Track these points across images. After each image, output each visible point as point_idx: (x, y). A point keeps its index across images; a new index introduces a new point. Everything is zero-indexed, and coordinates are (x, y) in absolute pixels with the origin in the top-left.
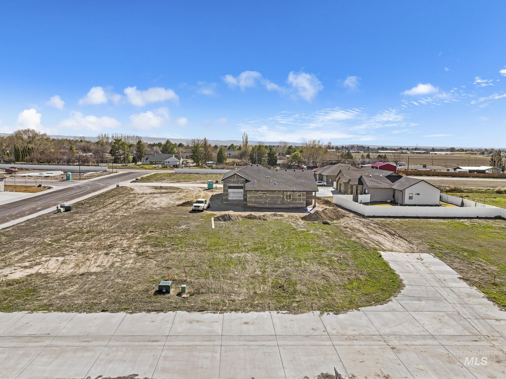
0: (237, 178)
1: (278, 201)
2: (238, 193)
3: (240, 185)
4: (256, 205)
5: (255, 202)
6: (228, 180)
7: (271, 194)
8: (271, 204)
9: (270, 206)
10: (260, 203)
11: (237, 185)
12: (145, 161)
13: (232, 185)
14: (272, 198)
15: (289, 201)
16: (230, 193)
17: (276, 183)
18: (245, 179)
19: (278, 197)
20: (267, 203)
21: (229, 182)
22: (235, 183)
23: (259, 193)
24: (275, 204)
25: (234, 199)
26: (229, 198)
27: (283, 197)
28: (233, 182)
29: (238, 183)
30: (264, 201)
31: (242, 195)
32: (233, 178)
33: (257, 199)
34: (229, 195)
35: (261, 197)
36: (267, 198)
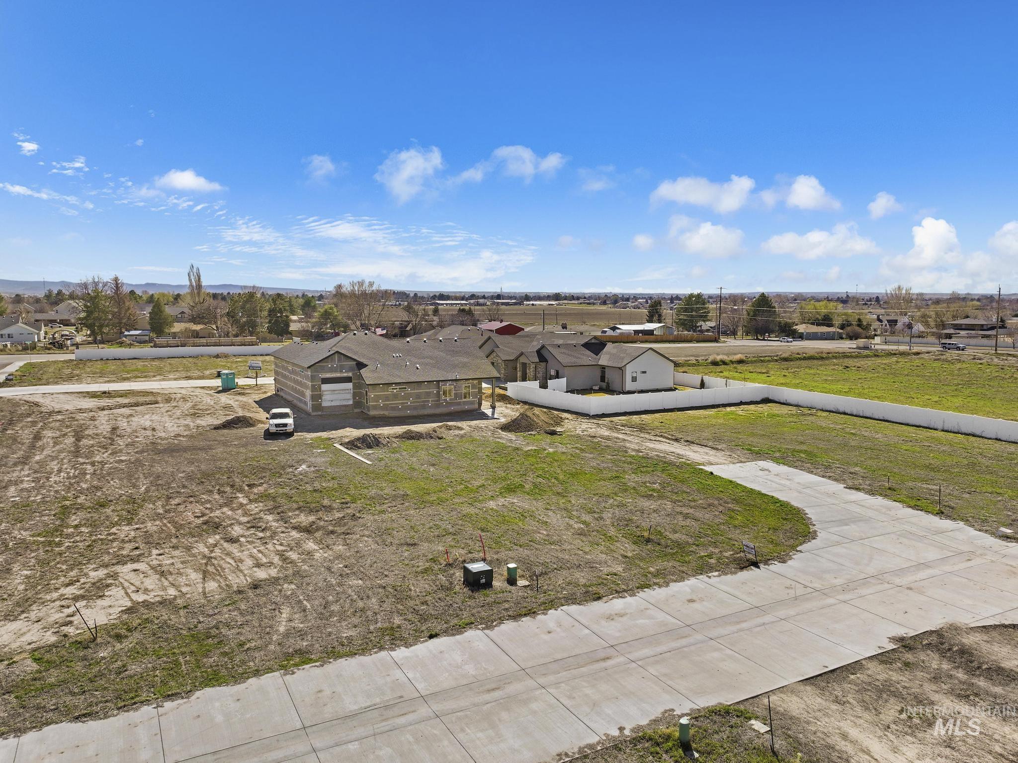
0: (339, 360)
1: (428, 401)
2: (341, 392)
3: (345, 375)
4: (386, 413)
5: (385, 407)
6: (324, 366)
7: (414, 389)
8: (415, 408)
9: (415, 413)
10: (394, 409)
11: (338, 375)
13: (328, 375)
14: (418, 396)
15: (450, 400)
16: (325, 393)
17: (418, 366)
18: (355, 363)
19: (428, 394)
20: (408, 408)
21: (323, 370)
22: (336, 371)
23: (392, 389)
24: (424, 407)
25: (333, 404)
26: (325, 404)
27: (438, 392)
28: (332, 370)
29: (341, 371)
30: (402, 403)
31: (350, 396)
32: (331, 362)
33: (389, 400)
34: (323, 398)
35: (395, 397)
36: (407, 397)
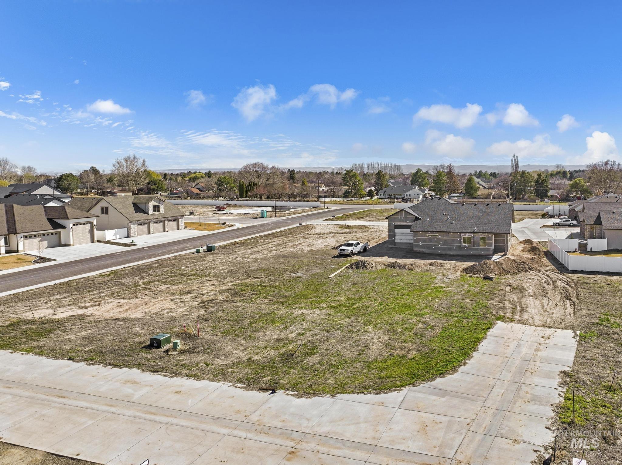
0: (405, 215)
1: (453, 246)
2: (407, 234)
3: (409, 224)
4: (424, 250)
5: (423, 247)
6: (396, 218)
7: (443, 237)
8: (444, 249)
9: (444, 252)
10: (430, 248)
11: (405, 224)
12: (383, 194)
13: (399, 224)
14: (446, 241)
15: (469, 246)
16: (397, 234)
17: (453, 221)
18: (415, 217)
19: (453, 241)
20: (439, 248)
21: (395, 220)
22: (403, 222)
23: (428, 235)
24: (450, 249)
25: (402, 241)
26: (397, 241)
27: (460, 240)
28: (401, 221)
29: (406, 222)
30: (434, 245)
32: (400, 216)
33: (426, 242)
34: (396, 237)
35: (430, 240)
36: (439, 241)
